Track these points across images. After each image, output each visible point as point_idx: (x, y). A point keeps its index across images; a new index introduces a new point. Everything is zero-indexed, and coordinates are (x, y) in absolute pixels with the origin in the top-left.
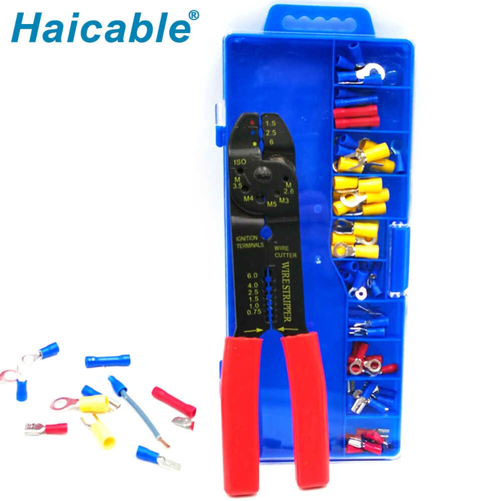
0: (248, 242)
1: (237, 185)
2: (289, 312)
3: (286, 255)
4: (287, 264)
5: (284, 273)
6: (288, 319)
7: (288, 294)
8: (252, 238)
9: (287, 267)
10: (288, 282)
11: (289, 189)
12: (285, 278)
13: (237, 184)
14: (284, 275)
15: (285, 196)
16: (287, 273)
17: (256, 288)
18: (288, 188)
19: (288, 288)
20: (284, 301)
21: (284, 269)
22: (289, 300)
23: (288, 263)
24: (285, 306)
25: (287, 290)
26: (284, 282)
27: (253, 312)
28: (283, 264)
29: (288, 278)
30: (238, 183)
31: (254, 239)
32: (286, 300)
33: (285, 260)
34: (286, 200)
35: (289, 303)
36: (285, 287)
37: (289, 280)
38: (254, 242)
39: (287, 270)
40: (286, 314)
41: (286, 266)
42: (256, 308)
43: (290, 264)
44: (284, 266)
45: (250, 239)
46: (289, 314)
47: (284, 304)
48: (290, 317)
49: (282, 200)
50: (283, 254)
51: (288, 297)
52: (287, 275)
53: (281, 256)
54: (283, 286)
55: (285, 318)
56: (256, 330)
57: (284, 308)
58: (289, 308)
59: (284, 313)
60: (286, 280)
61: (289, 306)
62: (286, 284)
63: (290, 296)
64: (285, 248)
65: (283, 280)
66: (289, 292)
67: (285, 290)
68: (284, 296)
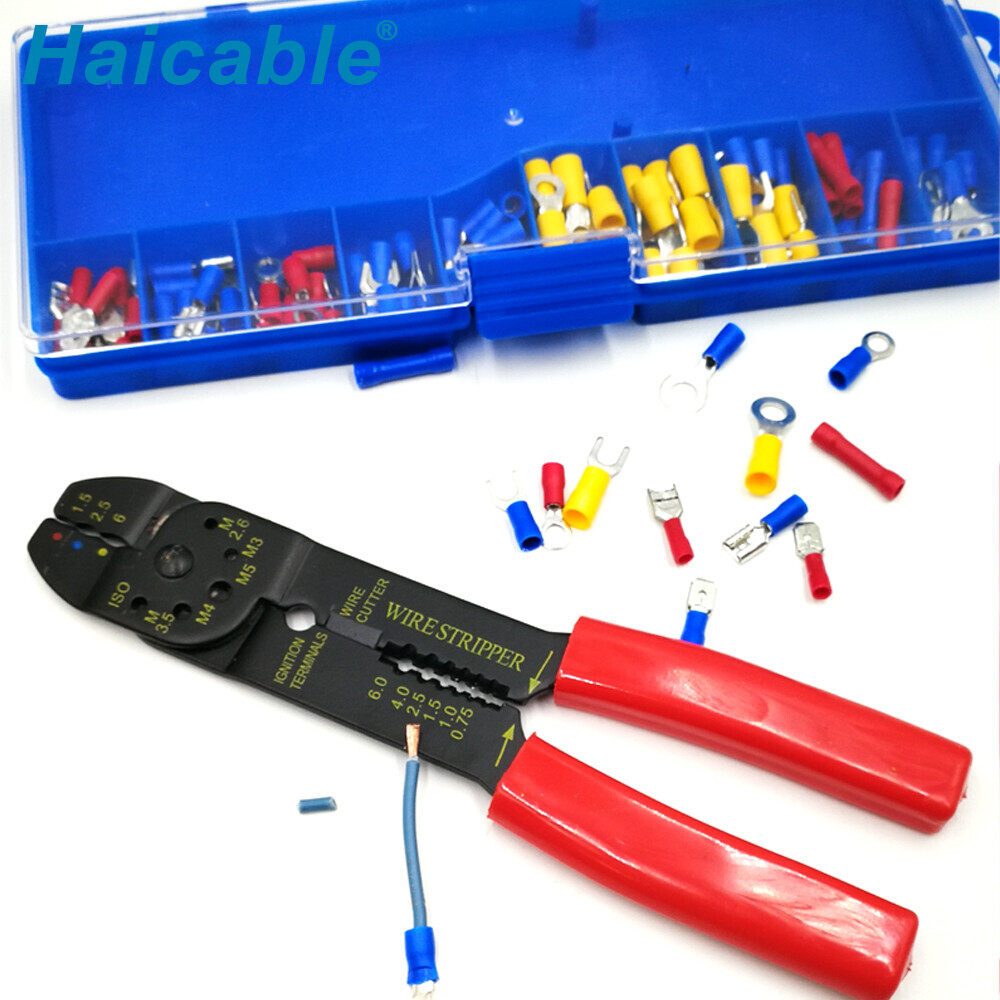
0: (299, 661)
1: (164, 623)
2: (503, 652)
3: (372, 600)
4: (394, 607)
5: (408, 622)
6: (518, 660)
7: (459, 636)
8: (295, 649)
9: (400, 609)
10: (432, 623)
11: (236, 527)
12: (421, 625)
13: (160, 621)
14: (414, 624)
15: (246, 540)
16: (412, 615)
17: (411, 694)
18: (231, 529)
19: (446, 628)
20: (473, 651)
21: (401, 618)
22: (475, 640)
23: (392, 604)
24: (485, 653)
25: (450, 633)
26: (428, 630)
27: (459, 726)
28: (389, 614)
29: (425, 620)
30: (159, 617)
31: (299, 647)
32: (471, 645)
33: (381, 607)
34: (255, 544)
35: (482, 642)
36: (441, 635)
37: (430, 619)
38: (305, 649)
39: (407, 612)
40: (504, 660)
41: (396, 610)
42: (455, 717)
43: (396, 602)
44: (392, 615)
45: (294, 654)
46: (507, 654)
47: (479, 653)
48: (514, 655)
49: (250, 552)
50: (367, 605)
51: (468, 638)
52: (418, 617)
53: (368, 611)
54: (437, 636)
55: (511, 666)
56: (504, 739)
57: (489, 657)
58: (493, 647)
59: (499, 661)
60: (427, 624)
61: (487, 645)
62: (437, 629)
63: (466, 634)
64: (357, 596)
65: (423, 631)
66: (457, 630)
67: (449, 638)
68: (459, 645)
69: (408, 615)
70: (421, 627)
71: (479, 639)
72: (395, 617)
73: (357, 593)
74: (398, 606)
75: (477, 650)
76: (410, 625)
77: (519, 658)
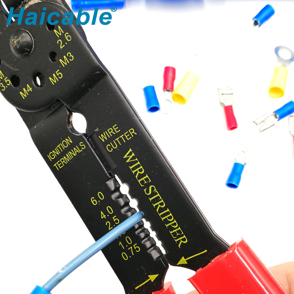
0: (64, 153)
2: (177, 228)
3: (121, 140)
4: (130, 154)
5: (133, 169)
7: (157, 200)
8: (65, 144)
9: (133, 158)
10: (147, 179)
11: (62, 37)
12: (141, 176)
14: (136, 172)
15: (65, 51)
16: (138, 166)
17: (113, 215)
19: (153, 189)
20: (160, 215)
21: (131, 164)
22: (165, 209)
23: (130, 150)
24: (166, 221)
25: (153, 194)
26: (142, 182)
27: (129, 253)
28: (125, 157)
29: (144, 175)
31: (68, 144)
32: (161, 210)
33: (123, 148)
34: (69, 58)
35: (168, 213)
36: (148, 191)
37: (147, 176)
38: (71, 148)
39: (136, 162)
40: (174, 234)
41: (131, 157)
42: (129, 246)
43: (134, 151)
44: (127, 158)
45: (64, 147)
47: (163, 219)
48: (183, 236)
49: (64, 62)
50: (116, 141)
51: (162, 204)
52: (141, 170)
53: (115, 146)
54: (145, 190)
55: (176, 240)
56: (149, 278)
57: (167, 226)
58: (173, 221)
59: (171, 232)
60: (143, 179)
61: (170, 218)
62: (147, 186)
63: (162, 201)
64: (114, 131)
65: (139, 181)
66: (159, 195)
67: (151, 196)
68: (154, 205)
69: (137, 164)
70: (139, 178)
71: (168, 210)
72: (128, 161)
73: (114, 130)
74: (133, 154)
75: (163, 216)
76: (133, 172)
77: (184, 239)
